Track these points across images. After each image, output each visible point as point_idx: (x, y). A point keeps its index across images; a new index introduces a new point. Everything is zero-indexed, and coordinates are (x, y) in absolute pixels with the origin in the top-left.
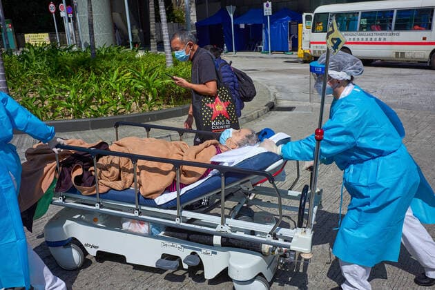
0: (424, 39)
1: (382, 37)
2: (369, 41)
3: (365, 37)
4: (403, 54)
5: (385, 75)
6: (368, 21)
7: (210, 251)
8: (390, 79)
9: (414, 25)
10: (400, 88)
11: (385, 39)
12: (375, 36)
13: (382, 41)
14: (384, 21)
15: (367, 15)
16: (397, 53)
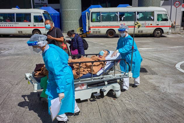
0: (29, 25)
1: (12, 25)
2: (6, 26)
3: (3, 25)
4: (21, 32)
5: (15, 41)
6: (4, 18)
7: (105, 87)
8: (18, 43)
9: (24, 20)
10: (23, 46)
11: (13, 26)
12: (8, 24)
13: (12, 26)
14: (11, 18)
15: (3, 15)
16: (19, 32)
